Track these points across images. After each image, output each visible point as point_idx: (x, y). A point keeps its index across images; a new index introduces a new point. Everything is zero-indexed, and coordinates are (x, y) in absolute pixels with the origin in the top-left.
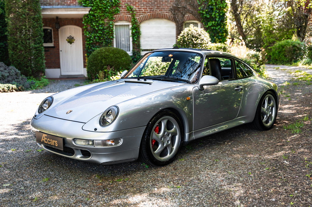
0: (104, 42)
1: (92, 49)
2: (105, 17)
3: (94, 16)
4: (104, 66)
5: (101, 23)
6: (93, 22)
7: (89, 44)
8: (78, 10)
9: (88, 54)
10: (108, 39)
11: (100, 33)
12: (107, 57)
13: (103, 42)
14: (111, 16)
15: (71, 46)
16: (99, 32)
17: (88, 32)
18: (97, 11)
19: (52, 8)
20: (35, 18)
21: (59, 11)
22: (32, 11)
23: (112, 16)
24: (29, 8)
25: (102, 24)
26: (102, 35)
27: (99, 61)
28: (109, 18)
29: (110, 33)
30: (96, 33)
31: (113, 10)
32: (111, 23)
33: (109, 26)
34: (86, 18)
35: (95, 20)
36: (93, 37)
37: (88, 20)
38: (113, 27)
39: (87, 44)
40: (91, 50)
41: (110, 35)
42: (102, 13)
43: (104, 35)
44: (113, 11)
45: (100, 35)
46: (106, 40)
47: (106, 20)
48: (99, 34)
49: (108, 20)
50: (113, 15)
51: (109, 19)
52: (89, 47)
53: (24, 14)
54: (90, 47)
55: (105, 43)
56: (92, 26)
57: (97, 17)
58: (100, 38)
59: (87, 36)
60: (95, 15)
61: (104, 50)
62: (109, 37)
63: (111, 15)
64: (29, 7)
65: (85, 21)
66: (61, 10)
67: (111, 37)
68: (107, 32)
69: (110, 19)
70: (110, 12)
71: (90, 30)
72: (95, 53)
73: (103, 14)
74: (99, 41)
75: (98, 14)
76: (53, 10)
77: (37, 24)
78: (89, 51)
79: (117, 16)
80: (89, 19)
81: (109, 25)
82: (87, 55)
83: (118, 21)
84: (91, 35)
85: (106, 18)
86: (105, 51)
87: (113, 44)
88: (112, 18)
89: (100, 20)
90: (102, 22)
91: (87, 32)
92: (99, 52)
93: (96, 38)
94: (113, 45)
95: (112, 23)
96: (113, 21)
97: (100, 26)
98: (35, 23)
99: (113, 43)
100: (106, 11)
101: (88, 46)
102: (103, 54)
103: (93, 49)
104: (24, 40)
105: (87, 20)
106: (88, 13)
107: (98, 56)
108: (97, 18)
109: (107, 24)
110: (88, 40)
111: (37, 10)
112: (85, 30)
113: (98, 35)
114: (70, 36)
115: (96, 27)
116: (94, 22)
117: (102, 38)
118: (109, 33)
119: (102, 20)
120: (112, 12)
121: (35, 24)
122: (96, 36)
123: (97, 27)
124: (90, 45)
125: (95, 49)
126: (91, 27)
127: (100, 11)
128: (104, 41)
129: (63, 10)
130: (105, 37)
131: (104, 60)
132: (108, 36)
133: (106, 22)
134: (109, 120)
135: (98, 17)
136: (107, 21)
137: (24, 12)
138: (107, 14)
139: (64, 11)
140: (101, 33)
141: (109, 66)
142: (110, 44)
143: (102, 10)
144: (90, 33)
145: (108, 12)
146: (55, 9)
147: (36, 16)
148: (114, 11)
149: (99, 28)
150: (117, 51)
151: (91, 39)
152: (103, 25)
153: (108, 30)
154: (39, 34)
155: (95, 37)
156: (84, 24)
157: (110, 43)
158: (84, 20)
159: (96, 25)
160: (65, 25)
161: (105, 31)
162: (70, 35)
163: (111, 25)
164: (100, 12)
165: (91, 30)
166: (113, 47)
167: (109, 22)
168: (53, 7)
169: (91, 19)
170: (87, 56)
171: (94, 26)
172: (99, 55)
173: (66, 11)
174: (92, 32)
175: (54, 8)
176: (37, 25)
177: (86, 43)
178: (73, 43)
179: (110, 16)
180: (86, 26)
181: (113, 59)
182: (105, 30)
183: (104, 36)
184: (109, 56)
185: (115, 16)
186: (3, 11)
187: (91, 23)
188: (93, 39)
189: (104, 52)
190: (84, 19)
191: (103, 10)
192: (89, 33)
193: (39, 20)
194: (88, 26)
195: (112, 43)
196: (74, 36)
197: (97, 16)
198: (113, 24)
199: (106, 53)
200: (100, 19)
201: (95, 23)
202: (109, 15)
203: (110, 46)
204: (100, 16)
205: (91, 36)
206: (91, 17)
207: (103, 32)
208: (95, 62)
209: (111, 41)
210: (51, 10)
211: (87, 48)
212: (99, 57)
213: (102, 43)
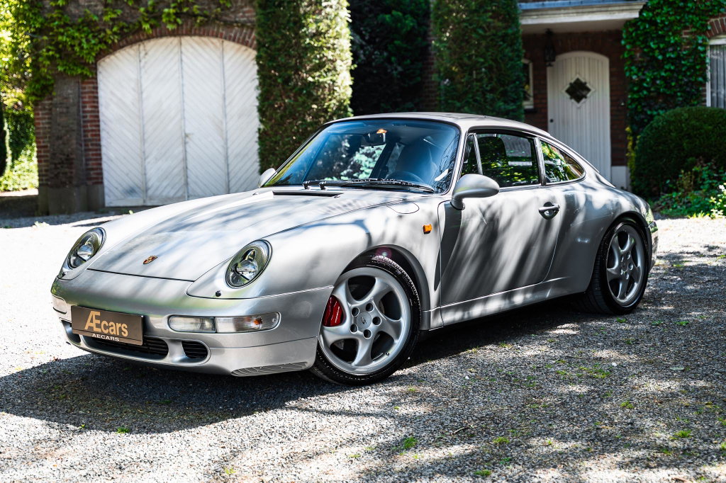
0: (679, 94)
1: (646, 112)
2: (682, 25)
3: (652, 22)
4: (687, 157)
5: (672, 42)
6: (649, 40)
7: (639, 100)
8: (610, 9)
9: (636, 128)
10: (690, 84)
11: (670, 70)
12: (695, 132)
13: (675, 93)
14: (700, 22)
15: (579, 108)
16: (667, 67)
17: (636, 67)
18: (662, 9)
19: (540, 7)
20: (506, 35)
21: (560, 14)
22: (501, 18)
23: (703, 22)
24: (493, 11)
25: (676, 44)
26: (675, 75)
27: (673, 144)
28: (694, 27)
29: (698, 67)
30: (657, 71)
31: (706, 6)
32: (700, 41)
33: (696, 48)
34: (631, 30)
35: (657, 33)
36: (648, 80)
37: (637, 35)
38: (705, 52)
39: (633, 100)
40: (642, 116)
41: (698, 73)
42: (676, 14)
43: (678, 75)
44: (707, 9)
45: (668, 73)
46: (685, 87)
47: (686, 34)
48: (666, 71)
49: (691, 33)
50: (708, 18)
51: (694, 30)
52: (636, 108)
53: (481, 27)
54: (639, 107)
55: (681, 96)
56: (646, 50)
57: (661, 25)
58: (670, 83)
59: (634, 77)
60: (656, 21)
61: (686, 115)
62: (693, 80)
63: (700, 19)
64: (494, 8)
65: (627, 38)
66: (566, 11)
67: (700, 79)
68: (688, 64)
69: (698, 28)
70: (697, 12)
71: (641, 62)
72: (660, 124)
73: (678, 18)
74: (666, 90)
75: (664, 19)
76: (544, 13)
77: (513, 51)
78: (636, 117)
79: (716, 21)
80: (639, 32)
81: (694, 47)
82: (631, 128)
83: (720, 34)
84: (644, 74)
85: (686, 28)
86: (689, 116)
87: (703, 99)
88: (704, 26)
89: (670, 34)
90: (676, 39)
91: (633, 68)
92: (672, 119)
93: (658, 82)
94: (705, 101)
95: (703, 40)
96: (706, 35)
97: (670, 49)
98: (506, 48)
99: (705, 96)
100: (687, 9)
101: (634, 106)
102: (683, 125)
103: (649, 112)
104: (479, 93)
105: (634, 34)
106: (636, 15)
107: (670, 131)
108: (662, 29)
109: (689, 43)
110: (636, 89)
111: (513, 16)
112: (629, 63)
113: (663, 74)
114: (578, 80)
115: (657, 53)
116: (653, 39)
117: (673, 84)
118: (693, 67)
119: (675, 33)
120: (703, 10)
121: (507, 50)
122: (659, 77)
123: (661, 54)
124: (640, 104)
125: (655, 113)
126: (645, 53)
127: (670, 9)
128: (679, 92)
129: (570, 11)
130: (682, 80)
131: (687, 141)
132: (691, 76)
133: (686, 38)
134: (247, 275)
135: (665, 25)
136: (687, 36)
137: (481, 23)
138: (691, 16)
139: (573, 13)
140: (672, 68)
141: (701, 157)
142: (697, 99)
143: (675, 6)
144: (642, 70)
145: (692, 11)
146: (552, 9)
147: (510, 31)
148: (710, 8)
149: (668, 56)
150: (722, 117)
151: (645, 85)
152: (678, 46)
153: (691, 60)
154: (515, 78)
155: (654, 80)
156: (625, 46)
157: (695, 95)
158: (624, 36)
159: (658, 48)
160: (565, 50)
161: (683, 62)
162: (578, 76)
163: (701, 45)
164: (671, 13)
165: (644, 62)
166: (706, 105)
167: (696, 39)
168: (543, 4)
169: (647, 33)
170: (631, 132)
171: (653, 50)
172: (672, 127)
173: (578, 13)
174: (646, 68)
175: (547, 7)
176: (510, 54)
177: (629, 97)
178: (584, 100)
179: (698, 21)
180: (630, 51)
181: (713, 139)
182: (684, 60)
183: (680, 77)
184: (703, 131)
185: (713, 20)
186: (414, 20)
187: (645, 42)
188: (650, 86)
189: (686, 120)
190: (624, 31)
191: (679, 7)
192: (639, 70)
193: (515, 41)
194: (636, 52)
195: (701, 96)
196: (587, 81)
197: (662, 22)
198: (704, 43)
199: (693, 122)
200: (670, 30)
201: (656, 41)
202: (696, 19)
203: (696, 102)
204: (671, 23)
205: (643, 77)
206: (645, 28)
207: (676, 67)
208: (661, 148)
209: (698, 90)
210: (540, 13)
211: (632, 110)
212: (673, 134)
213: (674, 96)
